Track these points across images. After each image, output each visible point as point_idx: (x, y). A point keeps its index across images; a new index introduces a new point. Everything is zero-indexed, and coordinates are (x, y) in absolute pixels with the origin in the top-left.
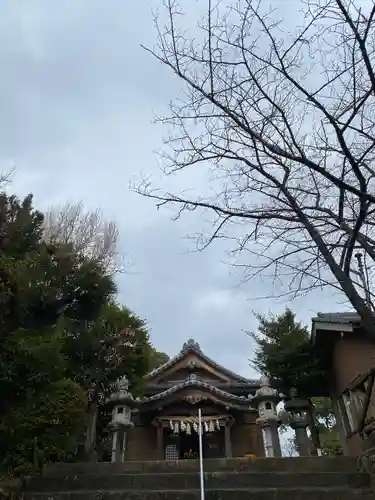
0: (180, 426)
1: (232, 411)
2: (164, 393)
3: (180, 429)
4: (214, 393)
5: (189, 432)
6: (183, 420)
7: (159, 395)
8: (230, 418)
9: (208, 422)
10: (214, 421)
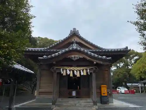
0: (66, 72)
1: (97, 64)
2: (57, 54)
3: (66, 73)
4: (87, 54)
5: (71, 75)
6: (68, 69)
7: (53, 55)
8: (96, 68)
9: (83, 70)
10: (86, 70)
